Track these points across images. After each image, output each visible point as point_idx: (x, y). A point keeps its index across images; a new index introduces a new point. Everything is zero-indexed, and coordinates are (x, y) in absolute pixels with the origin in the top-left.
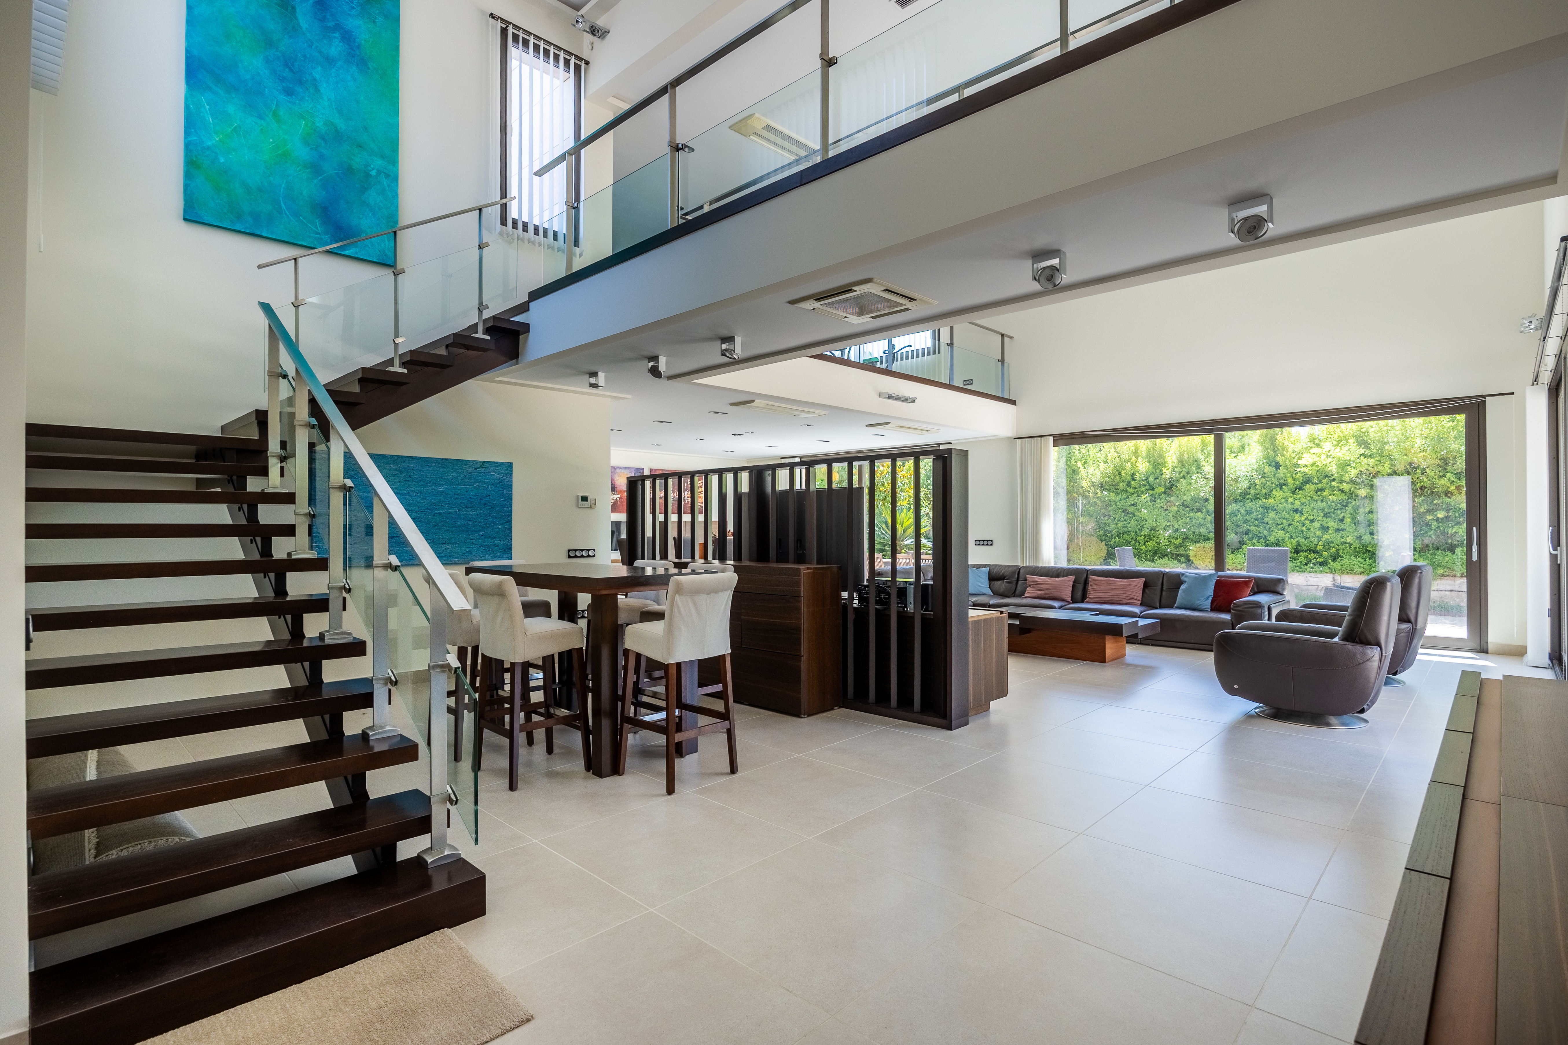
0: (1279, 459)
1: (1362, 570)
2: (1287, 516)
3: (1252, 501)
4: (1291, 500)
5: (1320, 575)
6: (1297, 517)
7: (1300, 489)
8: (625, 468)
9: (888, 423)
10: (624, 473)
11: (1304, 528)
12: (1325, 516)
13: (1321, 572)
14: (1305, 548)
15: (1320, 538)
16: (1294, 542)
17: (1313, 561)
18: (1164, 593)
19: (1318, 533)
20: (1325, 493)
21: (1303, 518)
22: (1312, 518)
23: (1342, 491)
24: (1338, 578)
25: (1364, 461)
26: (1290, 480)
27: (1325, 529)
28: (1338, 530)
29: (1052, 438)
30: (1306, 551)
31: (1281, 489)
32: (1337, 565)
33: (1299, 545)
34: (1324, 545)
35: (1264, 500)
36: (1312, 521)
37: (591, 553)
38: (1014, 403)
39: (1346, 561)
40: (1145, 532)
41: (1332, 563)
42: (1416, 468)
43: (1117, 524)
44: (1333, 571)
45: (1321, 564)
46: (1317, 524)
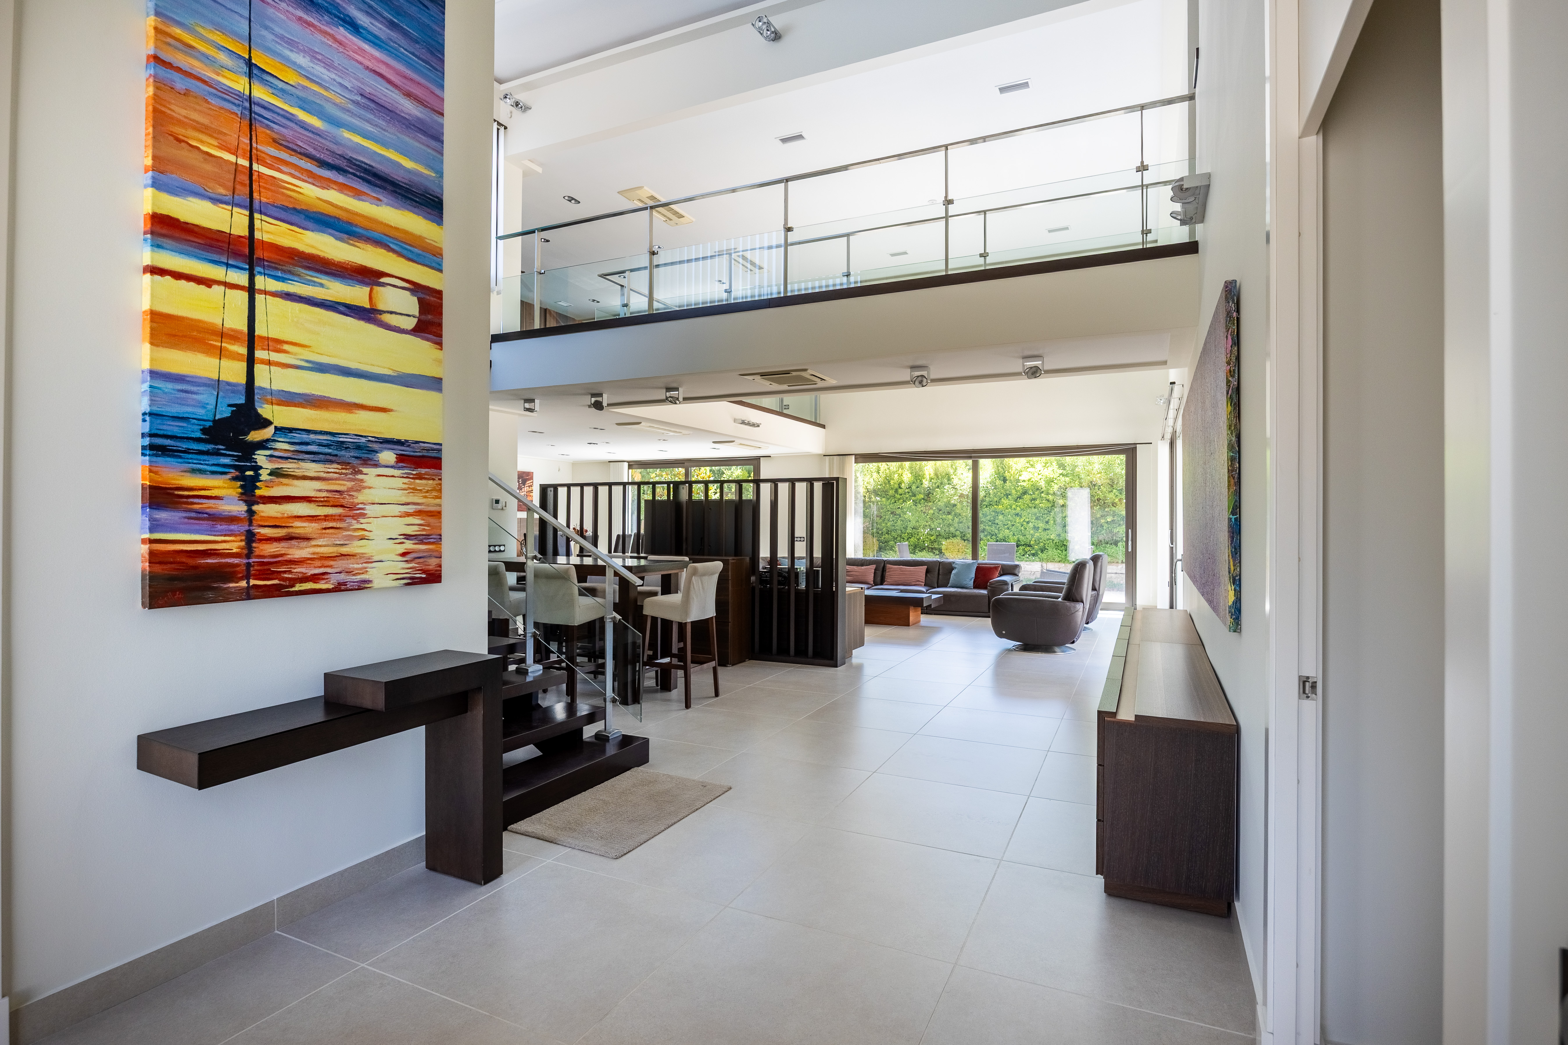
0: (1007, 474)
1: (1060, 559)
2: (1011, 519)
3: (987, 507)
4: (1014, 506)
5: (1032, 563)
6: (1018, 519)
7: (1020, 498)
9: (733, 441)
11: (1022, 528)
12: (1037, 519)
13: (1033, 561)
14: (1023, 543)
15: (1032, 536)
16: (1016, 538)
17: (1028, 553)
18: (940, 576)
19: (1032, 532)
20: (1037, 502)
21: (1022, 520)
22: (1028, 520)
23: (1048, 500)
24: (1044, 565)
25: (1062, 478)
26: (1014, 492)
27: (1036, 528)
28: (1045, 530)
29: (853, 457)
30: (1023, 545)
31: (1007, 497)
32: (1044, 556)
33: (1019, 541)
34: (1035, 541)
35: (995, 506)
36: (1028, 523)
37: (502, 548)
38: (823, 426)
39: (1050, 552)
40: (909, 530)
41: (1041, 554)
42: (1095, 485)
43: (886, 524)
44: (1041, 560)
45: (1034, 555)
46: (1031, 525)
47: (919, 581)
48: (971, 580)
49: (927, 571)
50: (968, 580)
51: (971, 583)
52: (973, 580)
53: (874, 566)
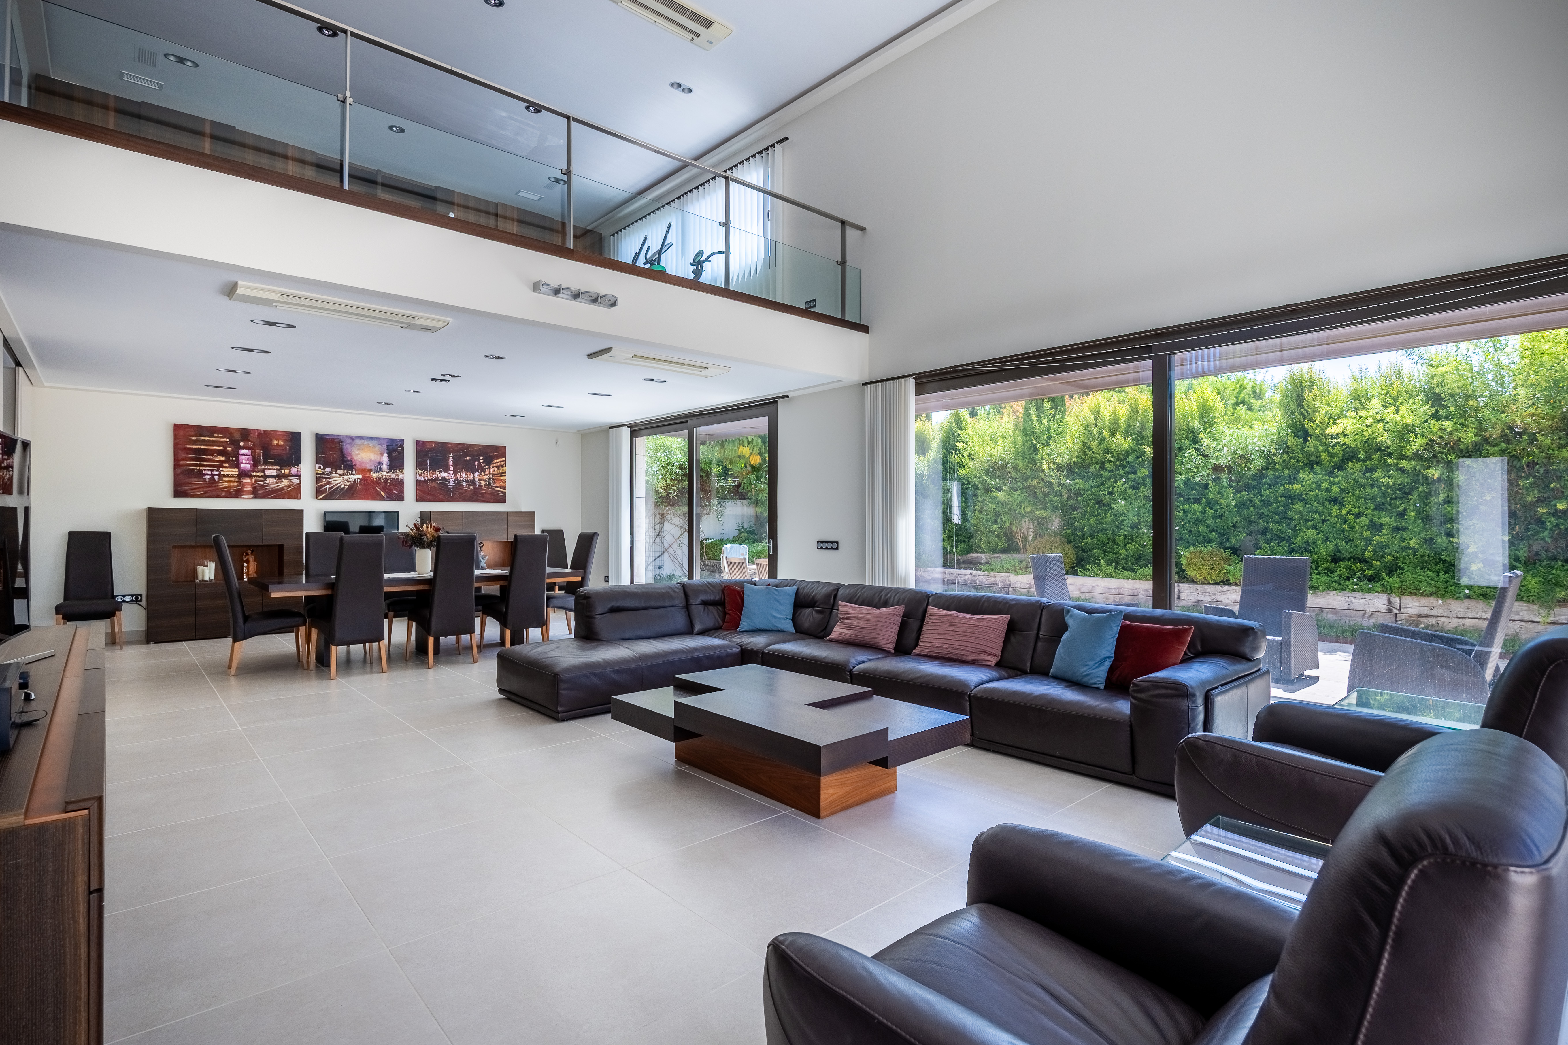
0: (1308, 425)
1: (1433, 589)
2: (1321, 509)
3: (1270, 487)
4: (1325, 485)
5: (1367, 596)
6: (1335, 510)
7: (1340, 468)
8: (371, 438)
9: (608, 350)
10: (368, 445)
11: (1345, 526)
12: (1378, 507)
13: (1370, 591)
14: (1347, 555)
15: (1368, 541)
16: (1331, 546)
17: (1358, 574)
19: (1366, 534)
20: (1376, 475)
21: (1344, 512)
22: (1357, 510)
23: (1402, 470)
24: (1396, 600)
25: (1435, 425)
26: (1324, 456)
27: (1375, 527)
28: (1397, 529)
29: (911, 382)
30: (1349, 560)
31: (1312, 468)
32: (1394, 581)
33: (1339, 551)
34: (1374, 551)
35: (1287, 486)
36: (1358, 516)
38: (864, 329)
39: (1408, 576)
41: (1387, 578)
42: (1521, 434)
44: (1388, 590)
45: (1371, 579)
46: (1364, 520)
47: (985, 652)
48: (1101, 663)
49: (1012, 628)
50: (1091, 663)
51: (1099, 675)
52: (1107, 664)
53: (900, 609)
